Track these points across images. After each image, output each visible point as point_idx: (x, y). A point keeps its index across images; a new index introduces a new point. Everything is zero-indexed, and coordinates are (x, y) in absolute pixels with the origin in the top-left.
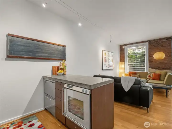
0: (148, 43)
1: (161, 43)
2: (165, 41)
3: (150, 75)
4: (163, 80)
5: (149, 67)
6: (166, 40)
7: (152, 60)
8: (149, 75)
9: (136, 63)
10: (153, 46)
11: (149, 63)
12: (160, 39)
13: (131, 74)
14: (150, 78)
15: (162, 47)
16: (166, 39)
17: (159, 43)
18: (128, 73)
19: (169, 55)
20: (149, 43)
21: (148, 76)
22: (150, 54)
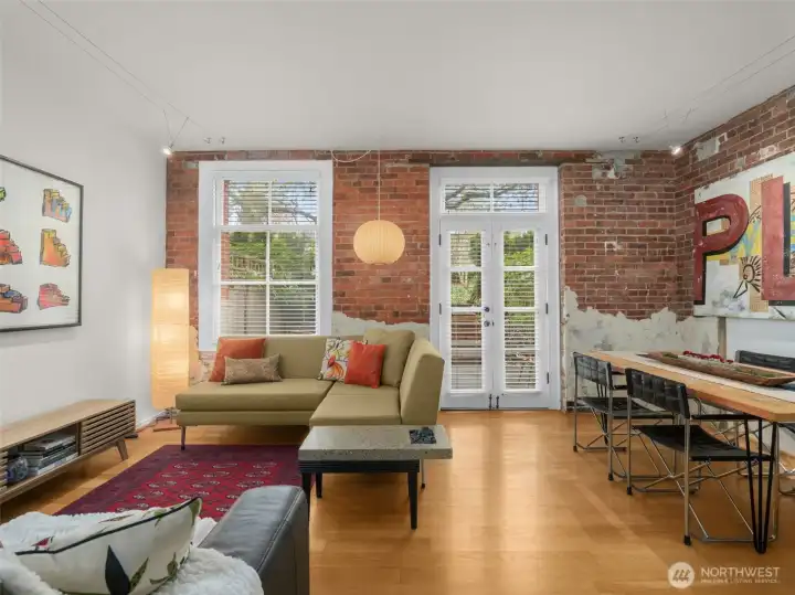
0: (329, 163)
1: (393, 176)
2: (404, 170)
3: (333, 358)
4: (395, 381)
5: (336, 308)
6: (411, 166)
7: (347, 267)
8: (332, 353)
9: (268, 282)
10: (355, 184)
11: (335, 281)
12: (386, 155)
13: (226, 358)
14: (336, 375)
15: (392, 197)
16: (411, 161)
17: (382, 177)
18: (215, 349)
19: (419, 244)
20: (335, 163)
21: (325, 363)
22: (340, 234)
